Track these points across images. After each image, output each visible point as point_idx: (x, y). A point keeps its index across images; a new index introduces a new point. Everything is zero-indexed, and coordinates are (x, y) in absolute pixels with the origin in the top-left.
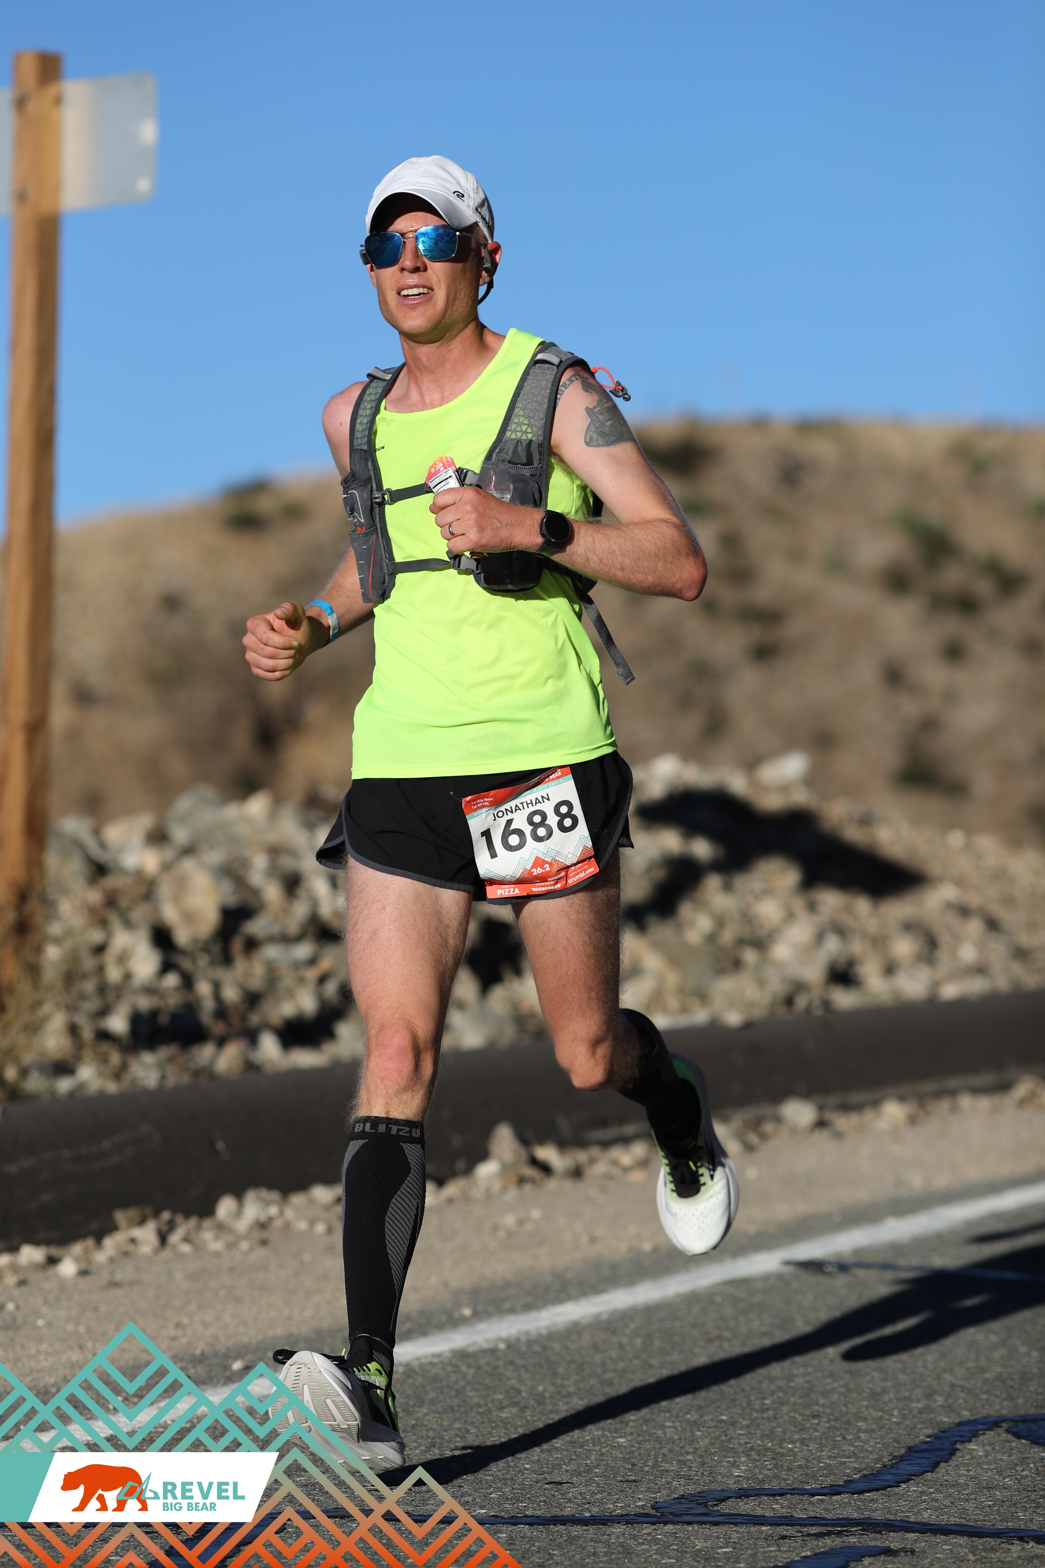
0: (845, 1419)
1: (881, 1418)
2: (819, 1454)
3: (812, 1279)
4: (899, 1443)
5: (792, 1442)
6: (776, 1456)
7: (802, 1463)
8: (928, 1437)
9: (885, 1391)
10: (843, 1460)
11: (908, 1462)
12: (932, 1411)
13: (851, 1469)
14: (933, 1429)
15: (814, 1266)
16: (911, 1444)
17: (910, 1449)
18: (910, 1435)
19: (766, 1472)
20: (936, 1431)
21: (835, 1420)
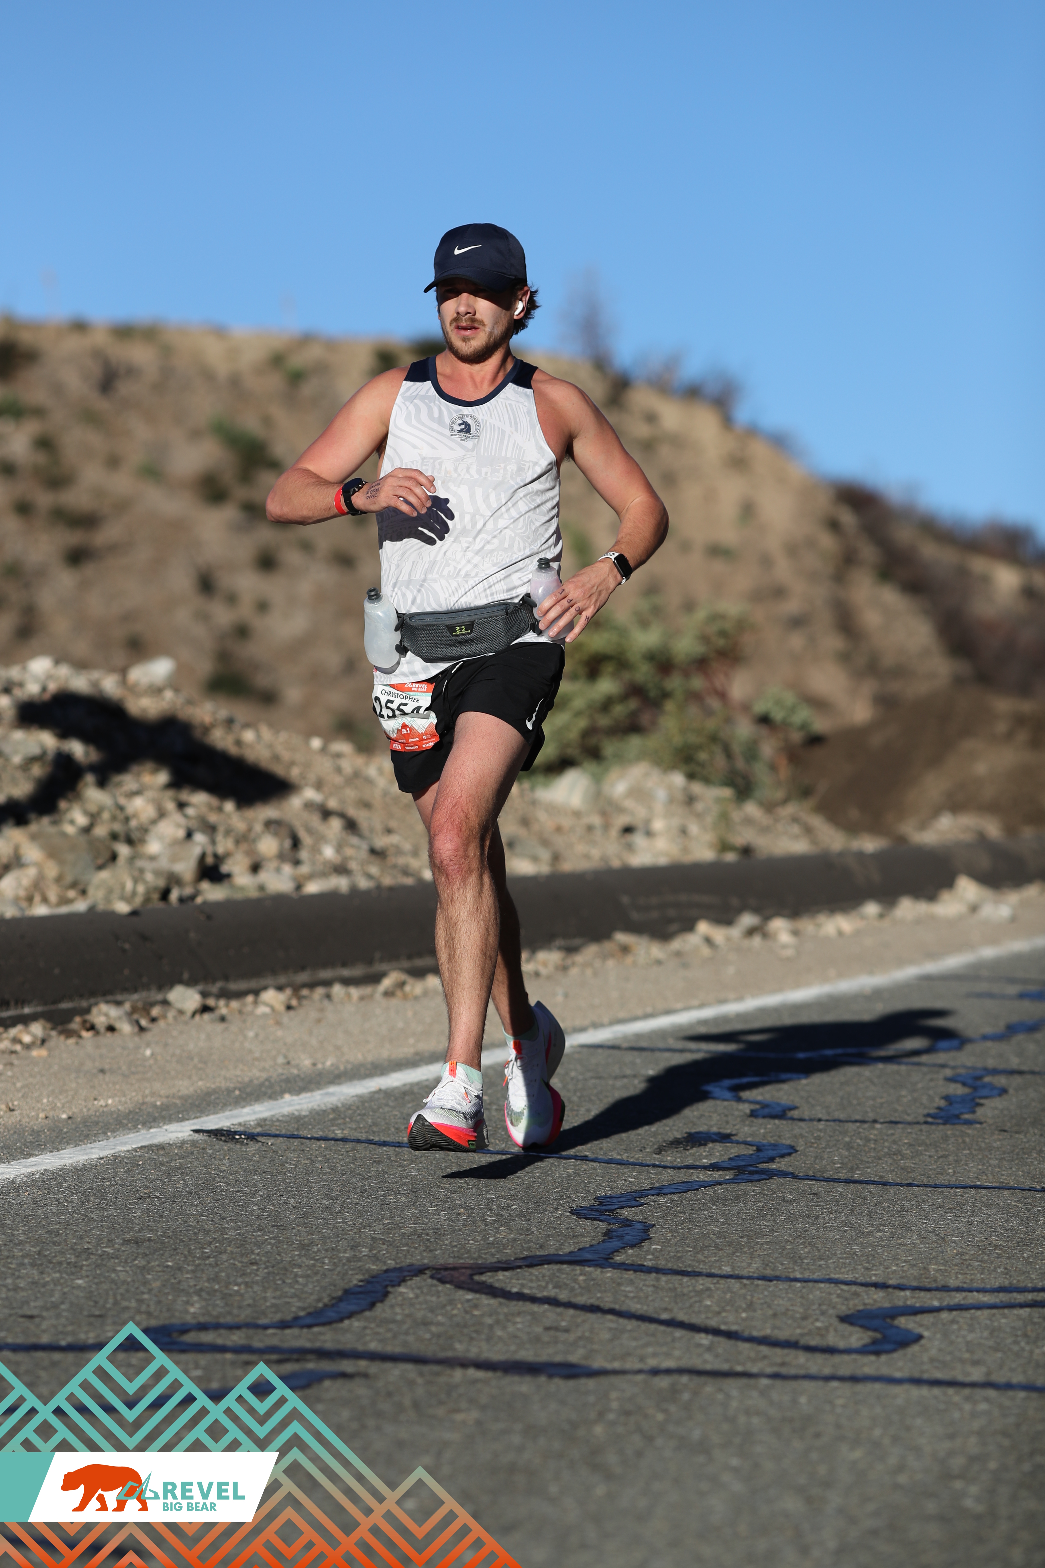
0: (281, 1266)
1: (314, 1265)
2: (263, 1295)
3: (223, 1146)
4: (335, 1286)
5: (237, 1284)
6: (225, 1297)
7: (250, 1301)
8: (361, 1281)
9: (312, 1243)
10: (287, 1300)
11: (346, 1302)
12: (360, 1260)
13: (296, 1307)
14: (363, 1274)
15: (223, 1135)
16: (347, 1287)
17: (346, 1292)
18: (343, 1280)
19: (219, 1309)
20: (366, 1276)
21: (273, 1267)
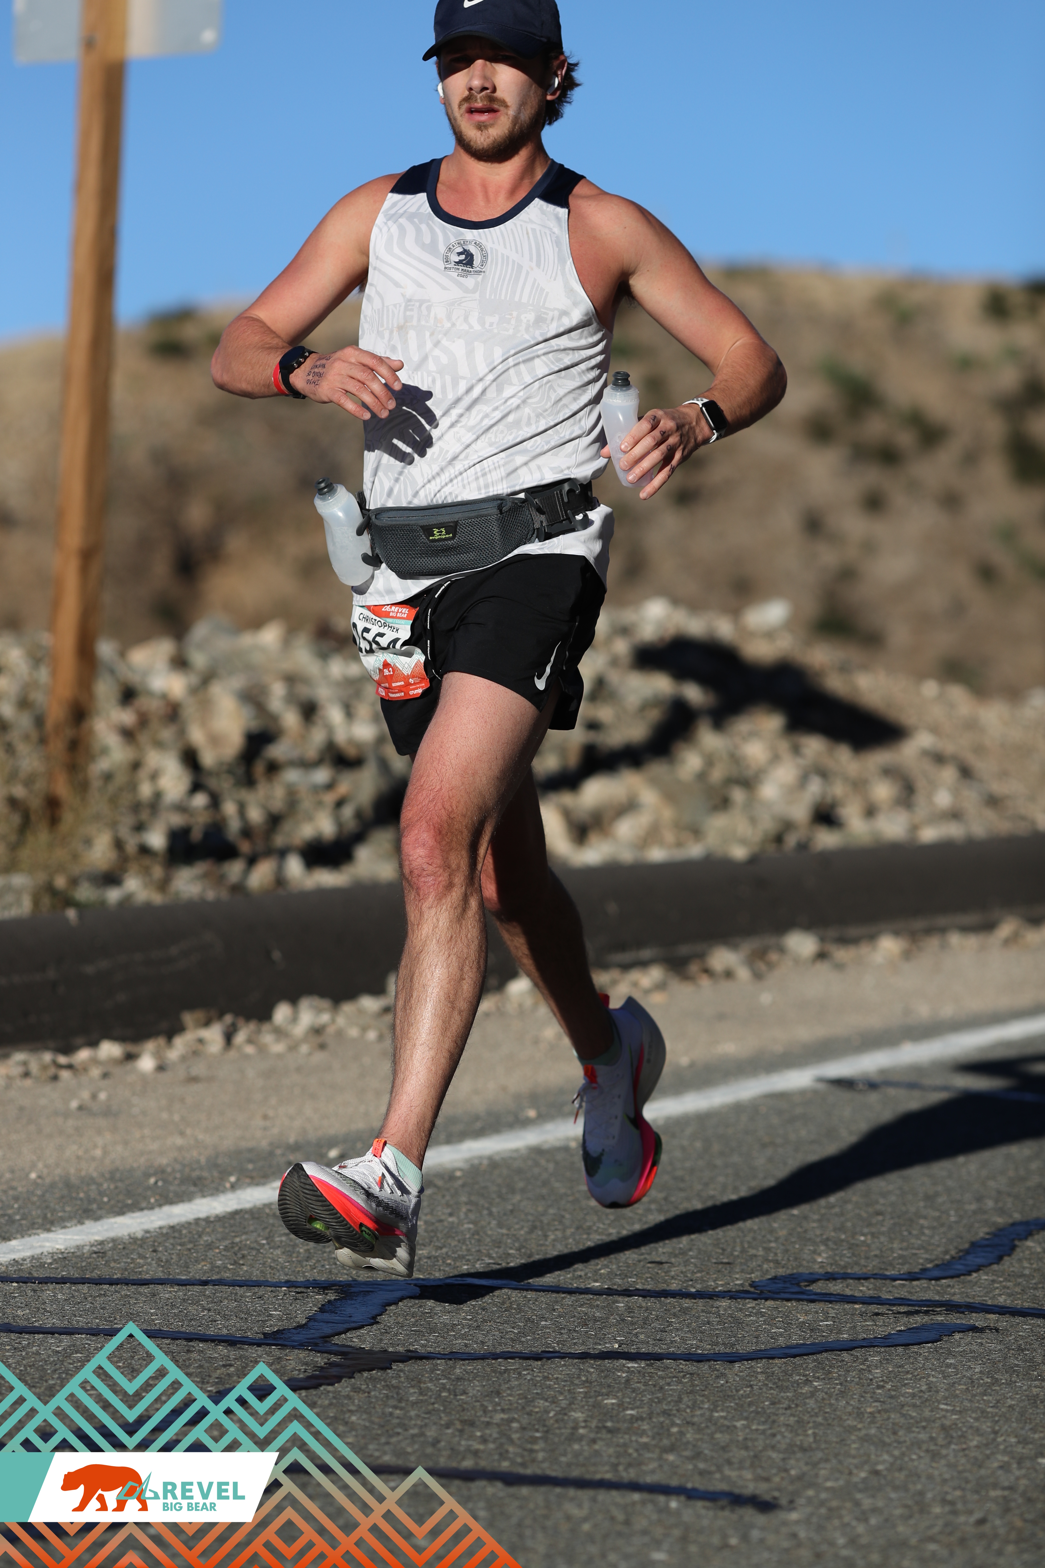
0: (907, 1217)
1: (939, 1217)
2: (890, 1246)
3: (845, 1095)
4: (961, 1238)
5: (863, 1235)
6: (851, 1247)
7: (877, 1252)
8: (988, 1234)
9: (937, 1194)
10: (914, 1251)
11: (974, 1255)
12: (986, 1212)
13: (923, 1259)
14: (990, 1227)
15: (845, 1084)
16: (974, 1239)
17: (973, 1244)
18: (970, 1232)
19: (846, 1259)
20: (993, 1229)
21: (899, 1217)
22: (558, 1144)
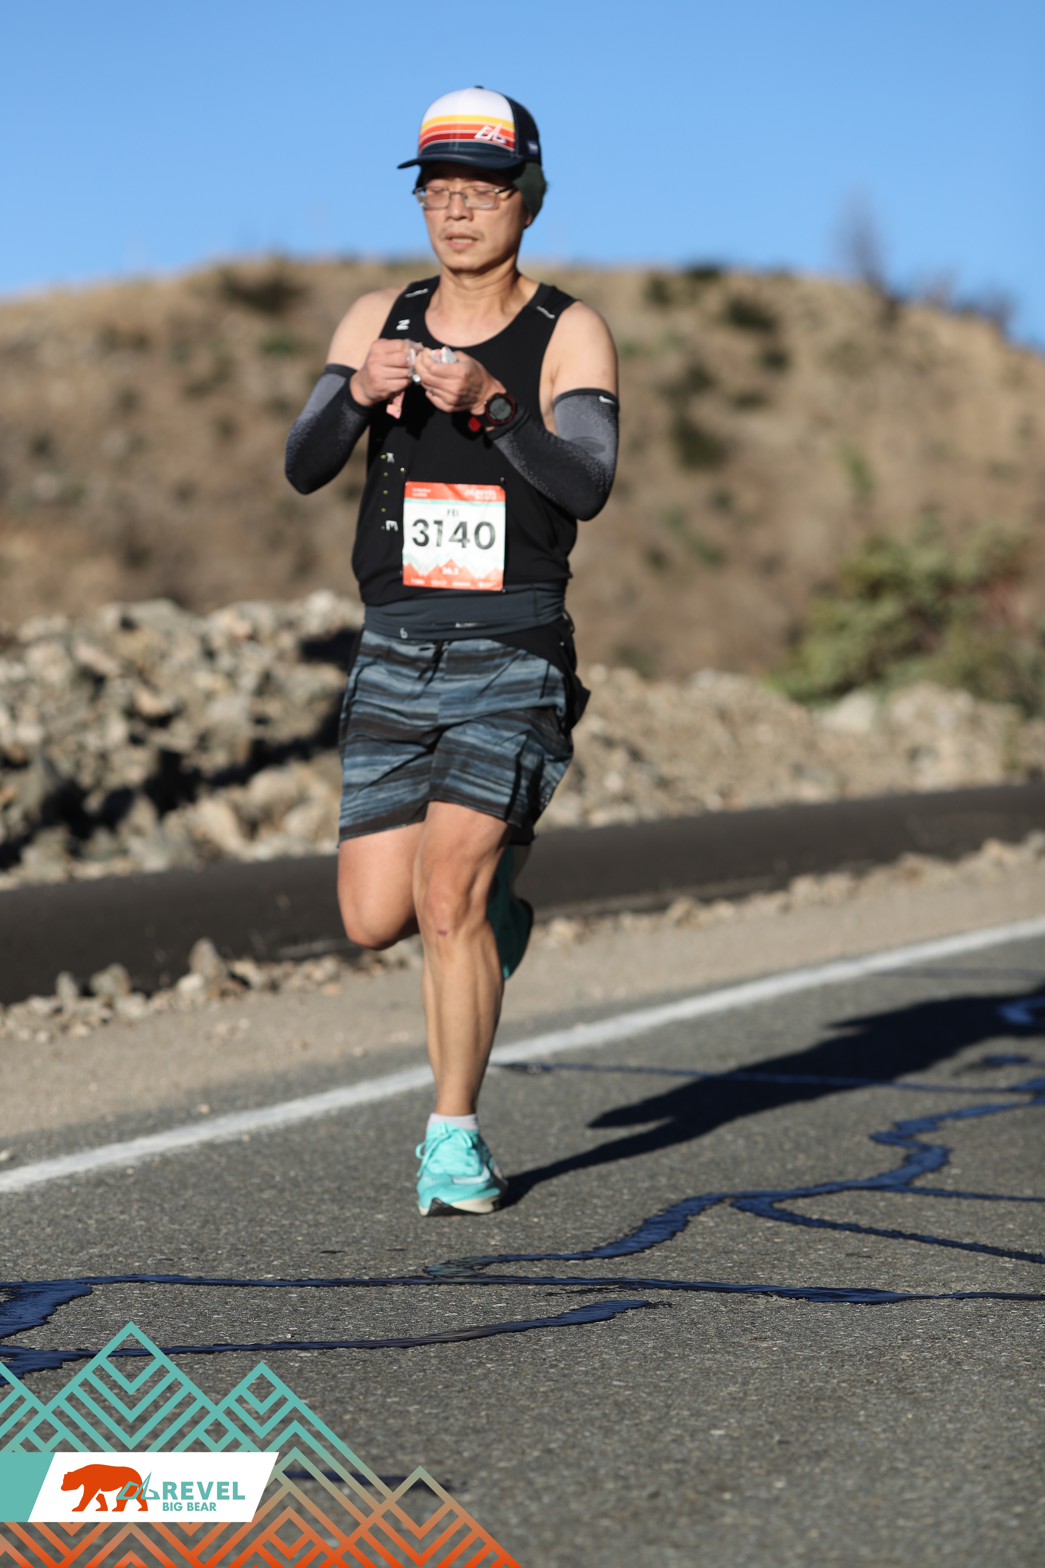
0: (580, 1197)
1: (613, 1196)
2: (564, 1226)
3: (517, 1078)
4: (635, 1216)
5: (536, 1216)
6: (525, 1229)
7: (551, 1233)
8: (661, 1210)
10: (588, 1231)
11: (647, 1232)
12: (658, 1189)
13: (596, 1238)
14: (663, 1204)
15: (518, 1068)
16: (646, 1217)
17: (646, 1222)
18: (643, 1210)
19: (520, 1241)
20: (666, 1206)
21: (572, 1198)
22: (230, 1138)
